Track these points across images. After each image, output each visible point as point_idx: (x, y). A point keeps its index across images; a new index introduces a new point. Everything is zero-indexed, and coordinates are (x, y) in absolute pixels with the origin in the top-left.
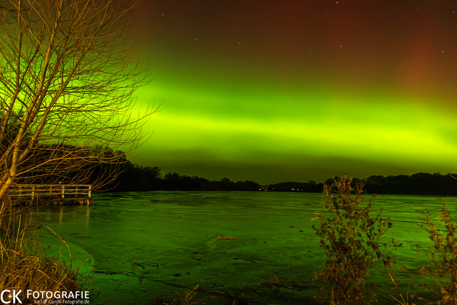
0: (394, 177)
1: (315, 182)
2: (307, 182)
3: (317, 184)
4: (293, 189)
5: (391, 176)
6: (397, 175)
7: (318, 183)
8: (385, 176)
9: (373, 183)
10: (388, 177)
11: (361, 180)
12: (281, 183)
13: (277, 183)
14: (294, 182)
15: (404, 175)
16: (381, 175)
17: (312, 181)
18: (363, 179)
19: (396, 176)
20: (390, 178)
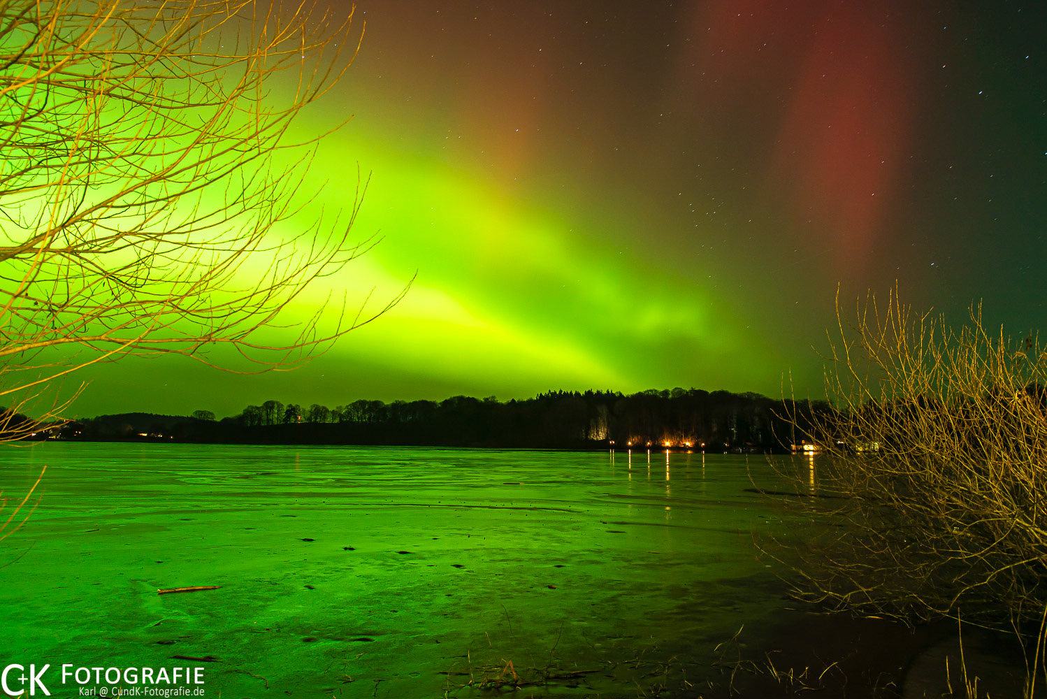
0: (405, 404)
1: (212, 414)
2: (188, 413)
3: (218, 419)
4: (146, 435)
5: (400, 402)
6: (412, 401)
7: (222, 419)
8: (387, 402)
9: (358, 418)
10: (393, 404)
11: (333, 412)
12: (105, 417)
13: (92, 417)
14: (147, 414)
15: (426, 401)
16: (379, 400)
17: (201, 413)
18: (337, 408)
19: (410, 403)
20: (397, 406)
